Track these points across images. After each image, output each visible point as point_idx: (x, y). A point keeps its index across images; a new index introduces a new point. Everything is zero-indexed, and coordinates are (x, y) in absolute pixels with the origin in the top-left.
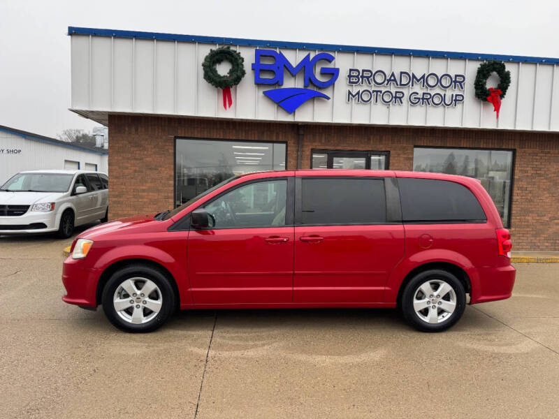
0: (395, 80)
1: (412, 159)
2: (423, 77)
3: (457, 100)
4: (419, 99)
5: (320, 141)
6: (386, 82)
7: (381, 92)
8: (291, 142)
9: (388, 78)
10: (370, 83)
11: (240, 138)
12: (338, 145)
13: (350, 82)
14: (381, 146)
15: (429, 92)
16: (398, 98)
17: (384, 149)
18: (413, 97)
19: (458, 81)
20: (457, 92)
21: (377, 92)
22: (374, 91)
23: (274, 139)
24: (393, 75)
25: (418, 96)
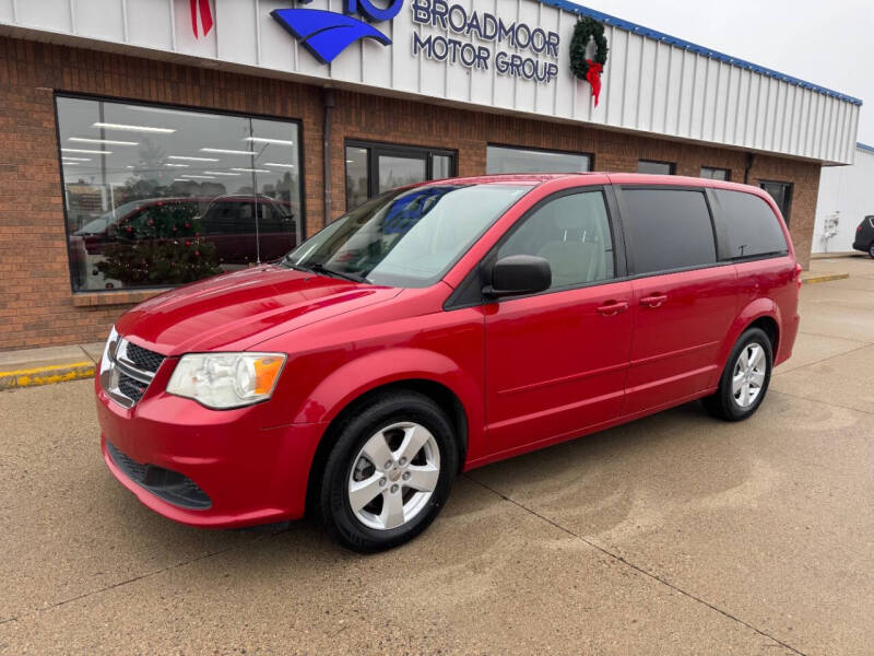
0: (477, 27)
1: (484, 164)
2: (512, 28)
3: (550, 73)
4: (507, 64)
5: (358, 124)
6: (466, 28)
7: (460, 43)
8: (309, 122)
9: (469, 22)
10: (444, 26)
11: (210, 106)
12: (386, 134)
13: (416, 18)
14: (447, 140)
15: (518, 54)
16: (480, 59)
17: (450, 146)
18: (500, 60)
19: (551, 44)
20: (549, 61)
21: (455, 43)
22: (450, 41)
23: (278, 112)
24: (475, 17)
25: (506, 60)
